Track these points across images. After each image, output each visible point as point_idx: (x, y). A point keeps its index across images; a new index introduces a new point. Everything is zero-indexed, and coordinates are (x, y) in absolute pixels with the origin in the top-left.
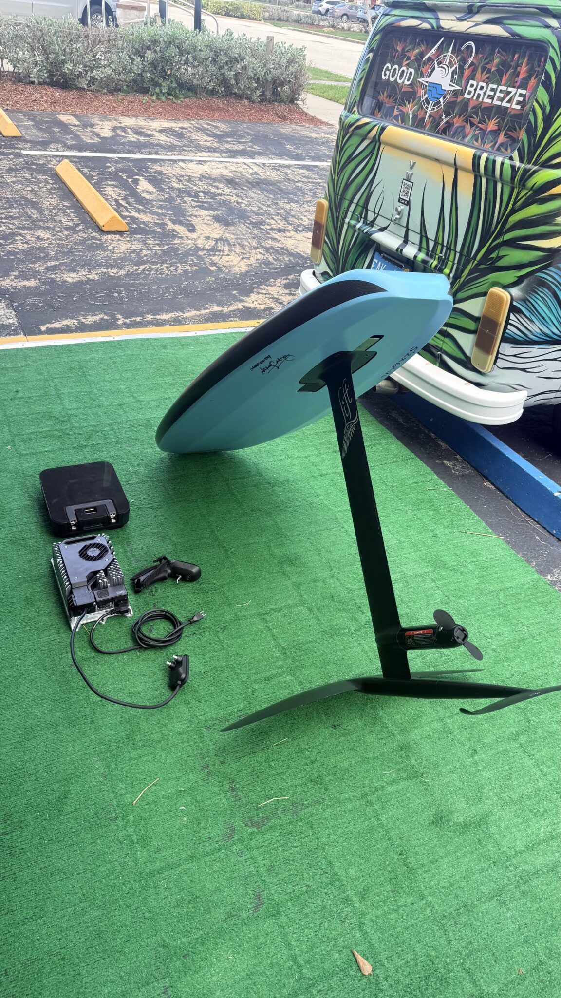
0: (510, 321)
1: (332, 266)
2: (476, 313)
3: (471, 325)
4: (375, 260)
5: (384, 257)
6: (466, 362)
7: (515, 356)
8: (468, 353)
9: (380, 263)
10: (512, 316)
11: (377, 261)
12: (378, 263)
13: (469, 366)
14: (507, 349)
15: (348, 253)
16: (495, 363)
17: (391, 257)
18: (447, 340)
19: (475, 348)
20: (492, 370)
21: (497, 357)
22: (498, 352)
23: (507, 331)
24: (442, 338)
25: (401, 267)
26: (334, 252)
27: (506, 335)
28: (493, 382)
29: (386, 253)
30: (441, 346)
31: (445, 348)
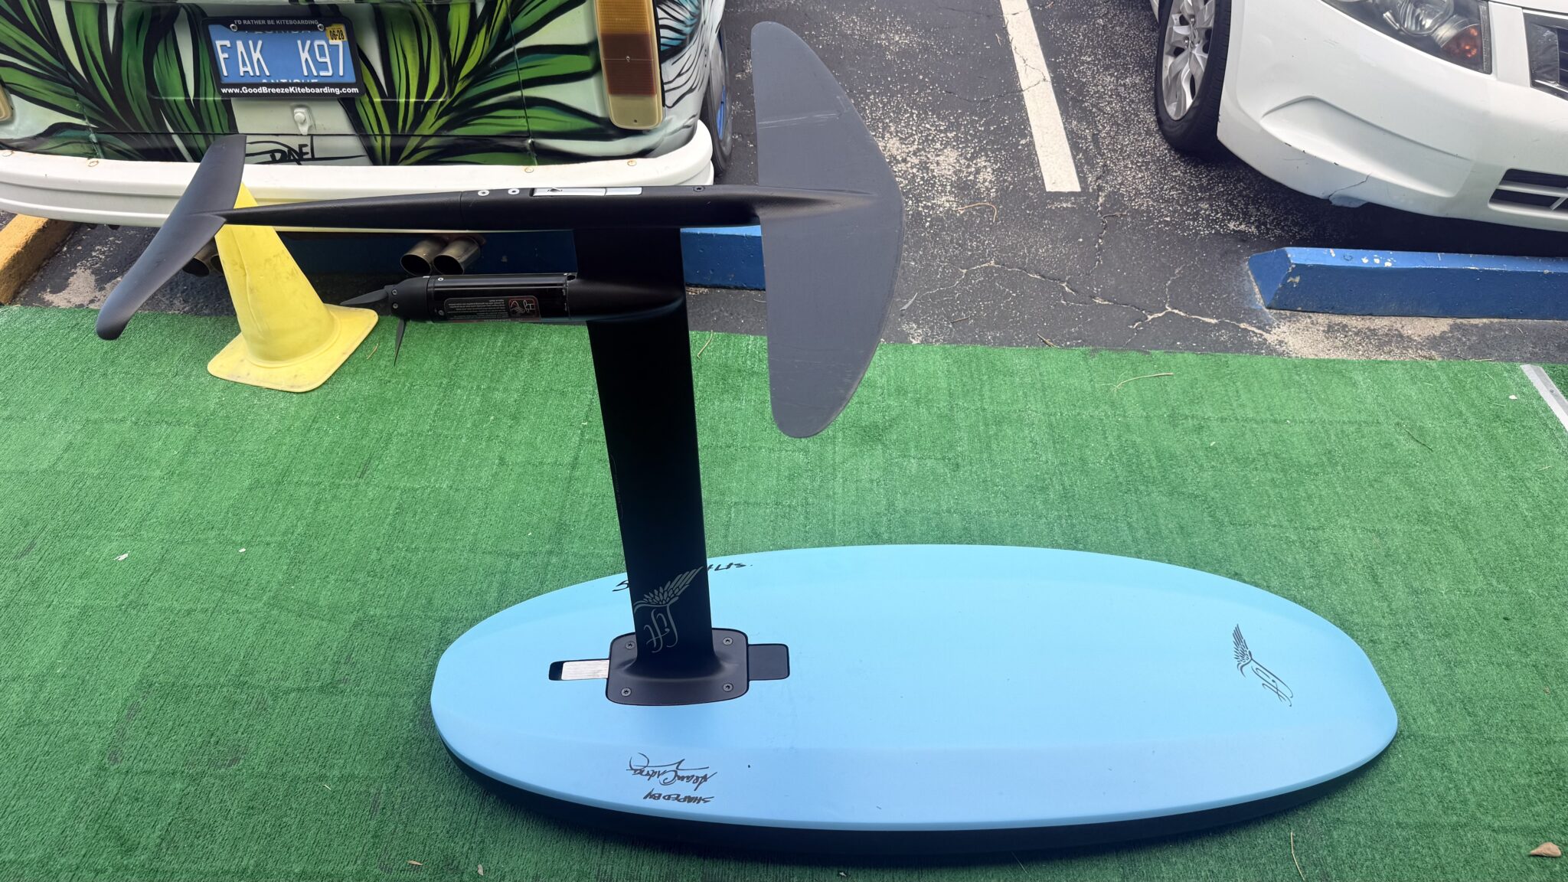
0: (661, 22)
1: (76, 107)
2: (581, 37)
3: (584, 63)
4: (218, 43)
5: (241, 28)
6: (603, 129)
7: (680, 75)
8: (598, 112)
9: (240, 45)
10: (660, 14)
11: (227, 43)
12: (234, 47)
13: (611, 132)
14: (670, 69)
15: (113, 61)
16: (664, 104)
17: (266, 18)
18: (530, 112)
19: (611, 100)
20: (664, 116)
21: (663, 92)
22: (663, 84)
23: (663, 41)
24: (521, 113)
25: (314, 28)
26: (58, 73)
27: (663, 48)
28: (665, 135)
29: (242, 18)
30: (526, 129)
31: (536, 126)
